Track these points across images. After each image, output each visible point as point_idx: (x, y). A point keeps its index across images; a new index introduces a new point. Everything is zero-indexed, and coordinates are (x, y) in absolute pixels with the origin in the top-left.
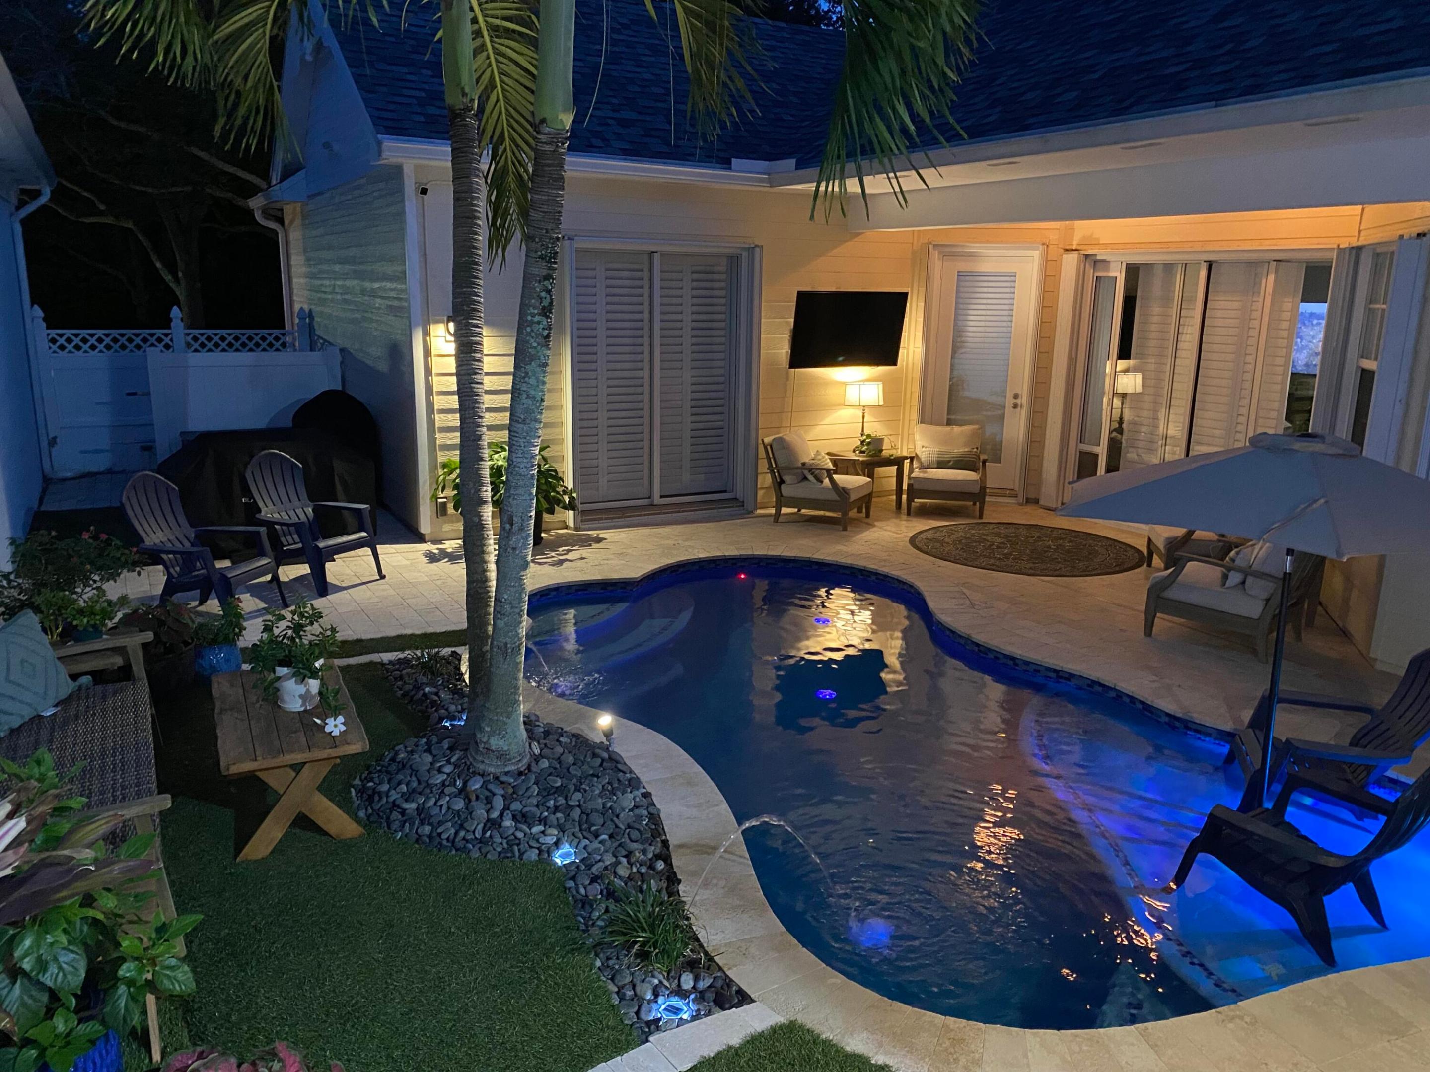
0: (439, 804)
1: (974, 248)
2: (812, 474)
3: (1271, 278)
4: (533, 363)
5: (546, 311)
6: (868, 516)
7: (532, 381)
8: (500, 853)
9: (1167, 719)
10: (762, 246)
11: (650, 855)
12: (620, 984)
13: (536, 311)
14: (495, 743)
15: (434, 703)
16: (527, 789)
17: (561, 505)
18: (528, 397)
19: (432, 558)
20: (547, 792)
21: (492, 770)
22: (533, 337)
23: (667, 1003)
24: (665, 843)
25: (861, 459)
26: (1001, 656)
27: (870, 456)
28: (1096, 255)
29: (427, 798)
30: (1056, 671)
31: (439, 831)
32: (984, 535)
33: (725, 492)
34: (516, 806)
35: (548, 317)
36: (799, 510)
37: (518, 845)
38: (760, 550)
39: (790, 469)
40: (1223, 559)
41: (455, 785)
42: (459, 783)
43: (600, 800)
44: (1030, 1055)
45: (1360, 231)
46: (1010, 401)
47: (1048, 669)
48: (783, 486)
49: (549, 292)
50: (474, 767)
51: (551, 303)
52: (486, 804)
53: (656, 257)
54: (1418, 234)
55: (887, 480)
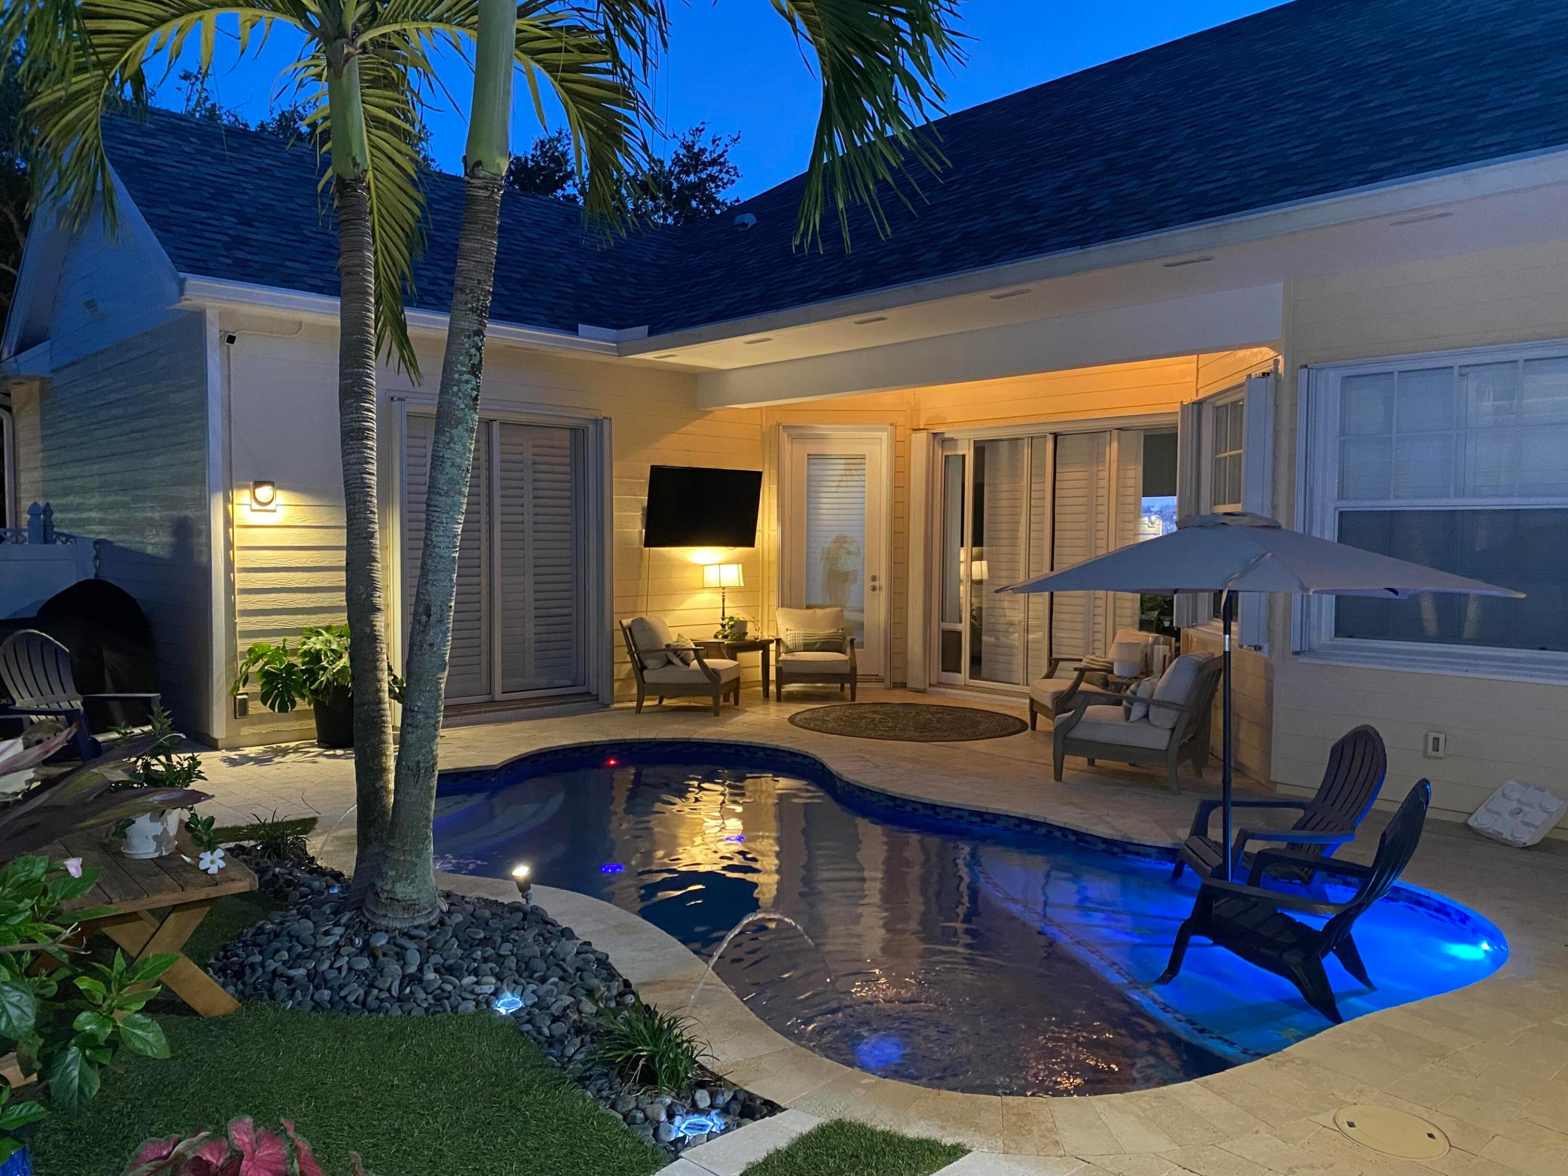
0: (337, 965)
1: (823, 429)
2: (678, 656)
3: (1115, 445)
4: (460, 427)
5: (475, 370)
6: (736, 703)
7: (459, 447)
8: (427, 1010)
10: (610, 419)
11: (615, 992)
12: (624, 1110)
14: (403, 891)
15: (289, 883)
16: (446, 942)
18: (453, 465)
20: (469, 945)
21: (398, 926)
22: (460, 398)
23: (687, 1122)
24: (626, 982)
25: (724, 642)
26: (920, 807)
27: (734, 640)
28: (943, 433)
29: (319, 961)
30: (980, 814)
31: (343, 993)
32: (863, 713)
33: (578, 685)
34: (436, 959)
35: (477, 377)
36: (661, 702)
37: (448, 998)
38: (630, 735)
39: (653, 651)
41: (352, 943)
42: (358, 941)
43: (535, 949)
44: (1102, 1116)
45: (1197, 390)
46: (867, 584)
48: (645, 672)
49: (479, 349)
50: (373, 923)
51: (481, 362)
52: (398, 960)
53: (496, 425)
54: (1264, 374)
55: (752, 669)
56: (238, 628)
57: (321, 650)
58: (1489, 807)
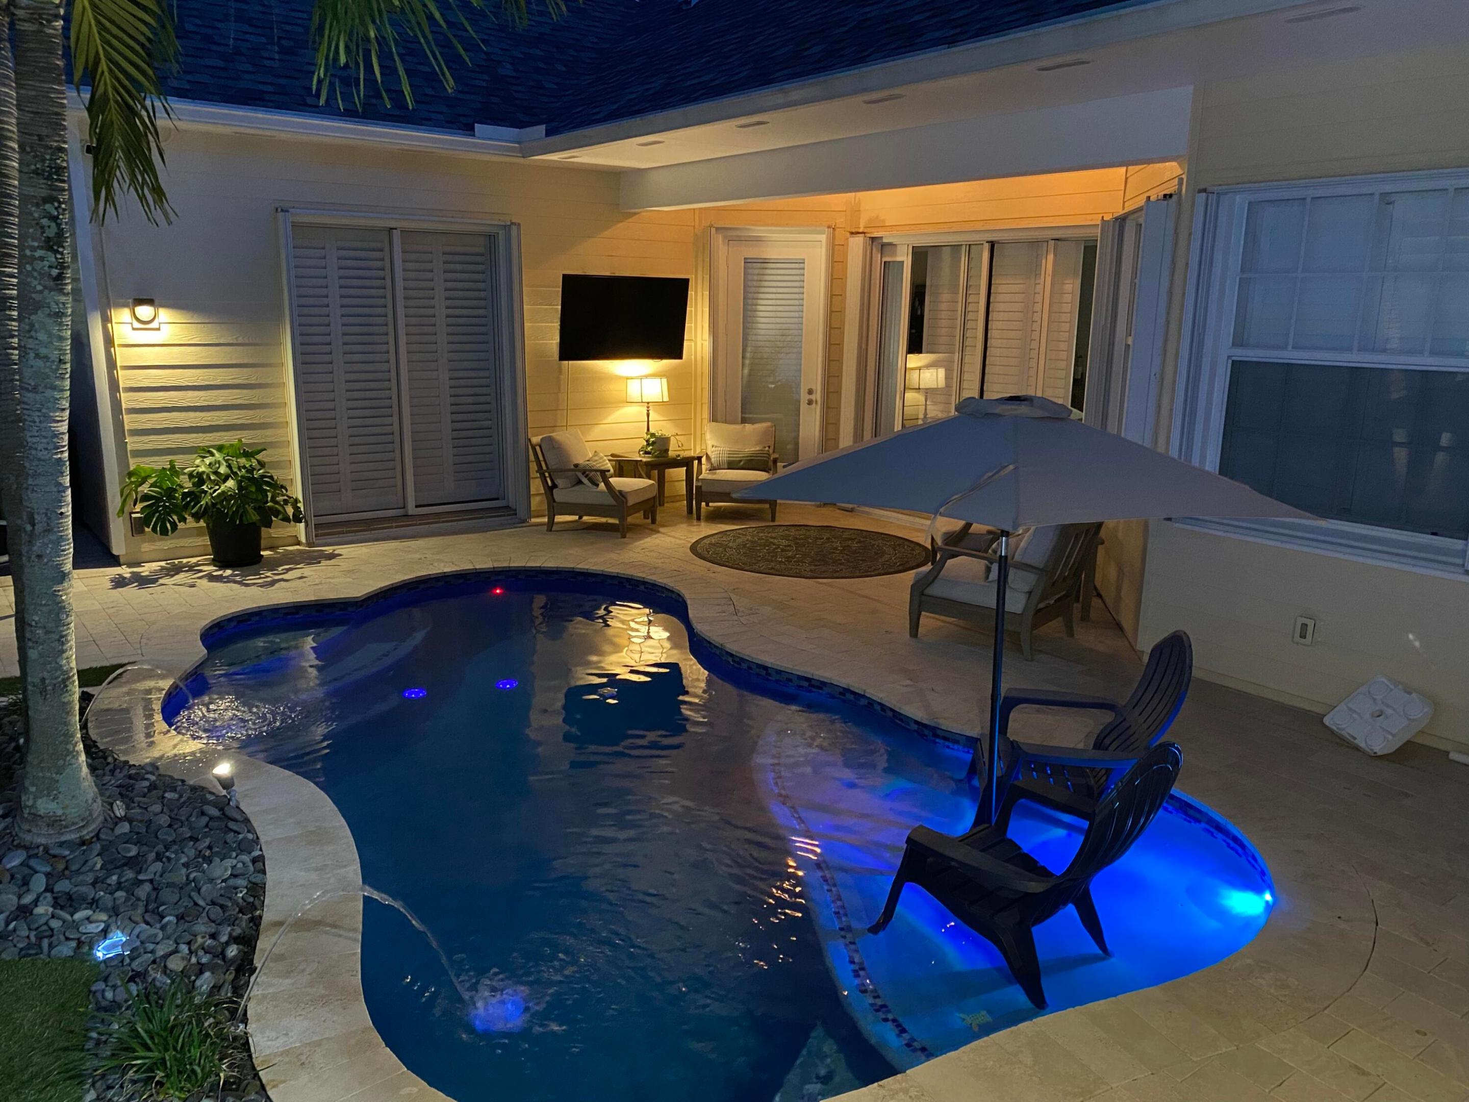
1: (759, 231)
2: (586, 476)
3: (1051, 257)
4: (39, 312)
5: (53, 244)
6: (654, 522)
7: (42, 336)
9: (915, 727)
10: (519, 224)
11: (224, 939)
13: (36, 244)
14: (45, 806)
16: (86, 863)
17: (280, 517)
18: (37, 356)
19: (120, 583)
20: (111, 866)
21: (43, 841)
24: (256, 921)
25: (644, 460)
26: (754, 667)
27: (656, 457)
28: (881, 238)
30: (808, 679)
32: (772, 538)
33: (497, 499)
34: (63, 886)
35: (57, 252)
36: (580, 518)
37: (50, 937)
38: (519, 561)
39: (563, 471)
40: (987, 552)
43: (184, 871)
45: (1124, 202)
46: (804, 397)
47: (800, 678)
48: (555, 491)
50: (20, 838)
51: (60, 234)
53: (396, 235)
54: (1165, 196)
55: (676, 483)
56: (129, 448)
57: (204, 472)
58: (1350, 705)
